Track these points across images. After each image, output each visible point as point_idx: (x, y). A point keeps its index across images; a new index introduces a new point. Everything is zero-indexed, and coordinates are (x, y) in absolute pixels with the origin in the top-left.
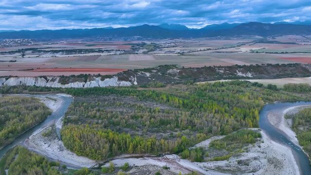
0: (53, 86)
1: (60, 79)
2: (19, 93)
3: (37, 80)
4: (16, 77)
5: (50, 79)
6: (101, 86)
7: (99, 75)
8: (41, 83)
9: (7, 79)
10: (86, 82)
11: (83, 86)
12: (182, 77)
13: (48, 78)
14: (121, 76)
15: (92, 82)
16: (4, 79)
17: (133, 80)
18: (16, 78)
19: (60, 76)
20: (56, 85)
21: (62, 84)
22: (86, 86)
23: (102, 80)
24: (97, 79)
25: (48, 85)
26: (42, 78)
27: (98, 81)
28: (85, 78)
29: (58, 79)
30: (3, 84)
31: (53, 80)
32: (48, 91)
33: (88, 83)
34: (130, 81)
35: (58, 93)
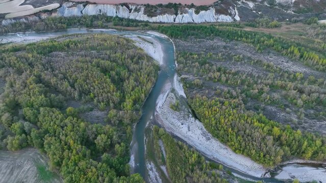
0: (137, 18)
1: (145, 9)
2: (104, 28)
3: (118, 9)
4: (95, 3)
5: (133, 8)
6: (196, 21)
7: (192, 6)
8: (124, 13)
9: (84, 6)
10: (176, 14)
11: (174, 21)
12: (299, 11)
13: (130, 6)
14: (218, 7)
15: (185, 15)
16: (81, 6)
17: (233, 13)
18: (95, 5)
19: (145, 5)
20: (142, 17)
21: (148, 16)
22: (177, 21)
23: (197, 12)
24: (190, 11)
25: (132, 17)
26: (124, 7)
27: (191, 15)
28: (175, 8)
29: (143, 9)
30: (81, 12)
31: (137, 10)
32: (135, 26)
33: (180, 16)
34: (230, 15)
35: (148, 30)
